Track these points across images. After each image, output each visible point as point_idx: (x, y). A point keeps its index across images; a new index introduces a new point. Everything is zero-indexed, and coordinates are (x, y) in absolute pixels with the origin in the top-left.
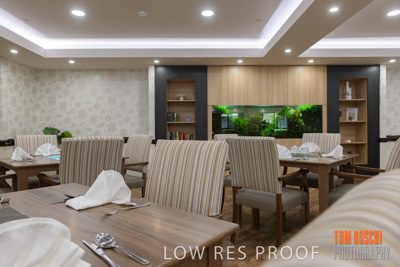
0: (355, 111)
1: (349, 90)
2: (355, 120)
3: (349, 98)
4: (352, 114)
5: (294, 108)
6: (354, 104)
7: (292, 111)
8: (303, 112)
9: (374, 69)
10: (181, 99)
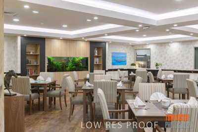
0: (98, 59)
1: (96, 51)
2: (98, 63)
3: (96, 55)
4: (96, 61)
5: (77, 58)
6: (97, 57)
7: (77, 60)
8: (81, 60)
9: (104, 44)
10: (31, 53)
